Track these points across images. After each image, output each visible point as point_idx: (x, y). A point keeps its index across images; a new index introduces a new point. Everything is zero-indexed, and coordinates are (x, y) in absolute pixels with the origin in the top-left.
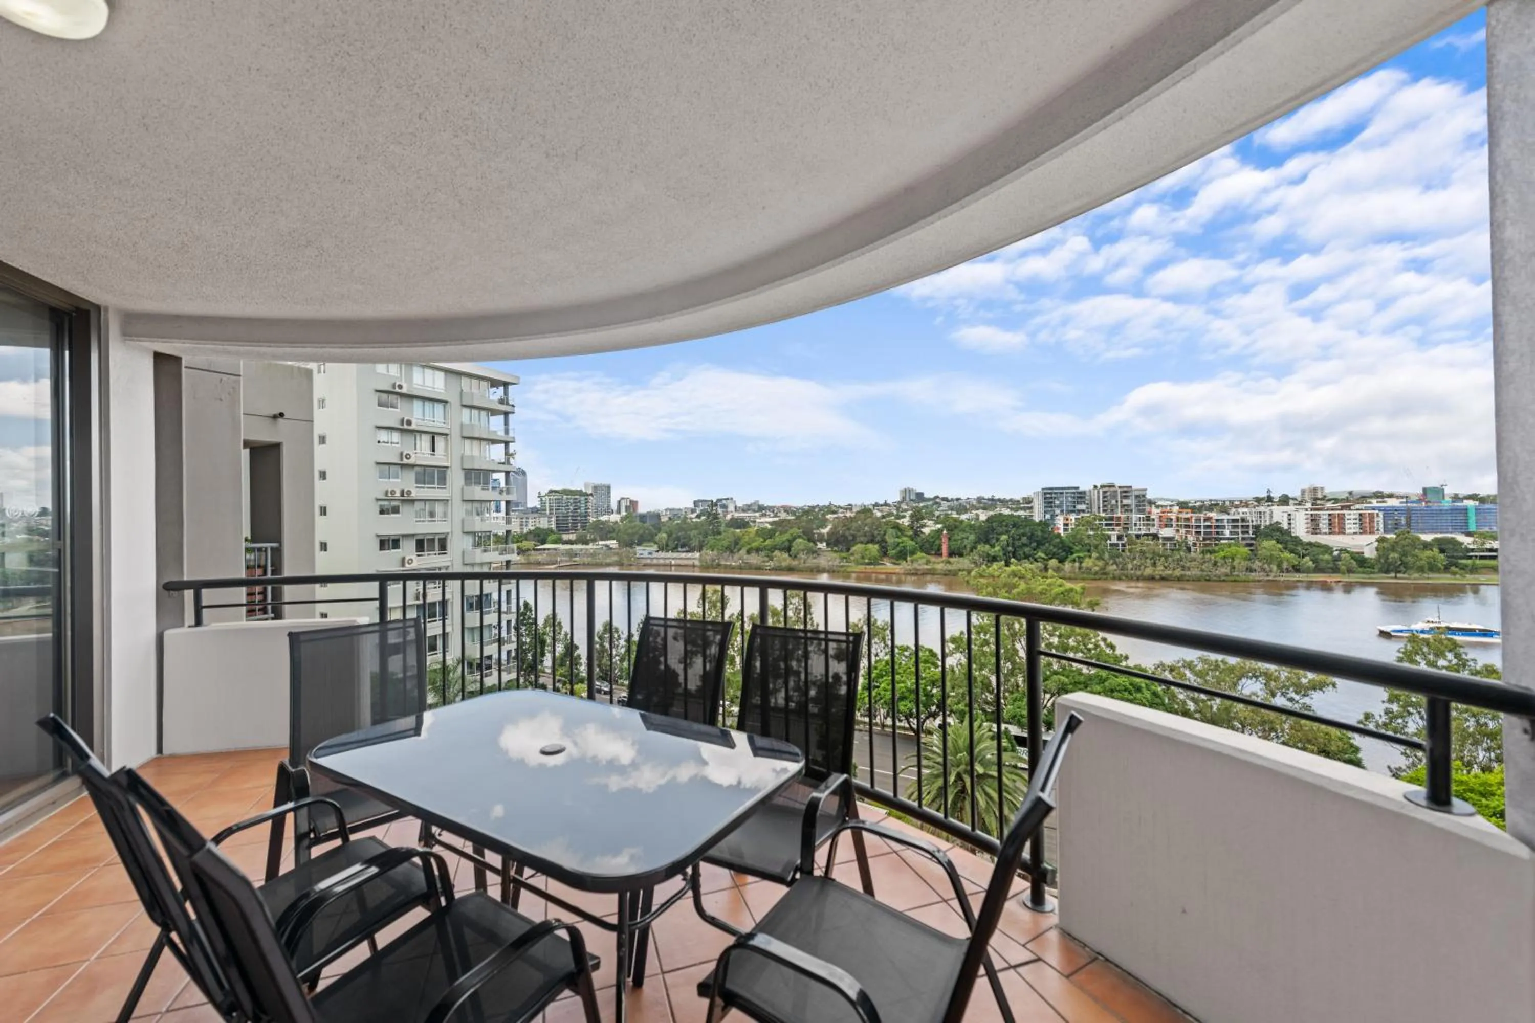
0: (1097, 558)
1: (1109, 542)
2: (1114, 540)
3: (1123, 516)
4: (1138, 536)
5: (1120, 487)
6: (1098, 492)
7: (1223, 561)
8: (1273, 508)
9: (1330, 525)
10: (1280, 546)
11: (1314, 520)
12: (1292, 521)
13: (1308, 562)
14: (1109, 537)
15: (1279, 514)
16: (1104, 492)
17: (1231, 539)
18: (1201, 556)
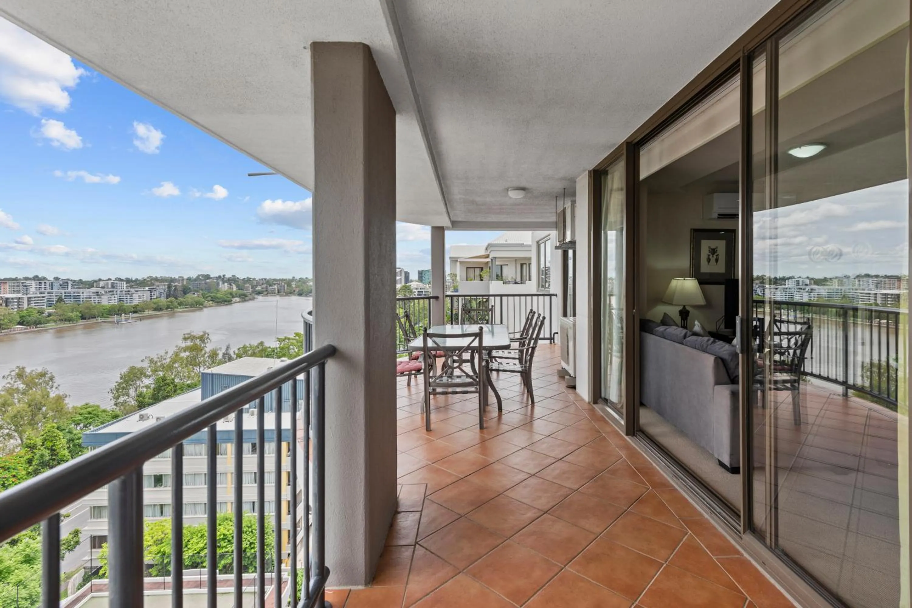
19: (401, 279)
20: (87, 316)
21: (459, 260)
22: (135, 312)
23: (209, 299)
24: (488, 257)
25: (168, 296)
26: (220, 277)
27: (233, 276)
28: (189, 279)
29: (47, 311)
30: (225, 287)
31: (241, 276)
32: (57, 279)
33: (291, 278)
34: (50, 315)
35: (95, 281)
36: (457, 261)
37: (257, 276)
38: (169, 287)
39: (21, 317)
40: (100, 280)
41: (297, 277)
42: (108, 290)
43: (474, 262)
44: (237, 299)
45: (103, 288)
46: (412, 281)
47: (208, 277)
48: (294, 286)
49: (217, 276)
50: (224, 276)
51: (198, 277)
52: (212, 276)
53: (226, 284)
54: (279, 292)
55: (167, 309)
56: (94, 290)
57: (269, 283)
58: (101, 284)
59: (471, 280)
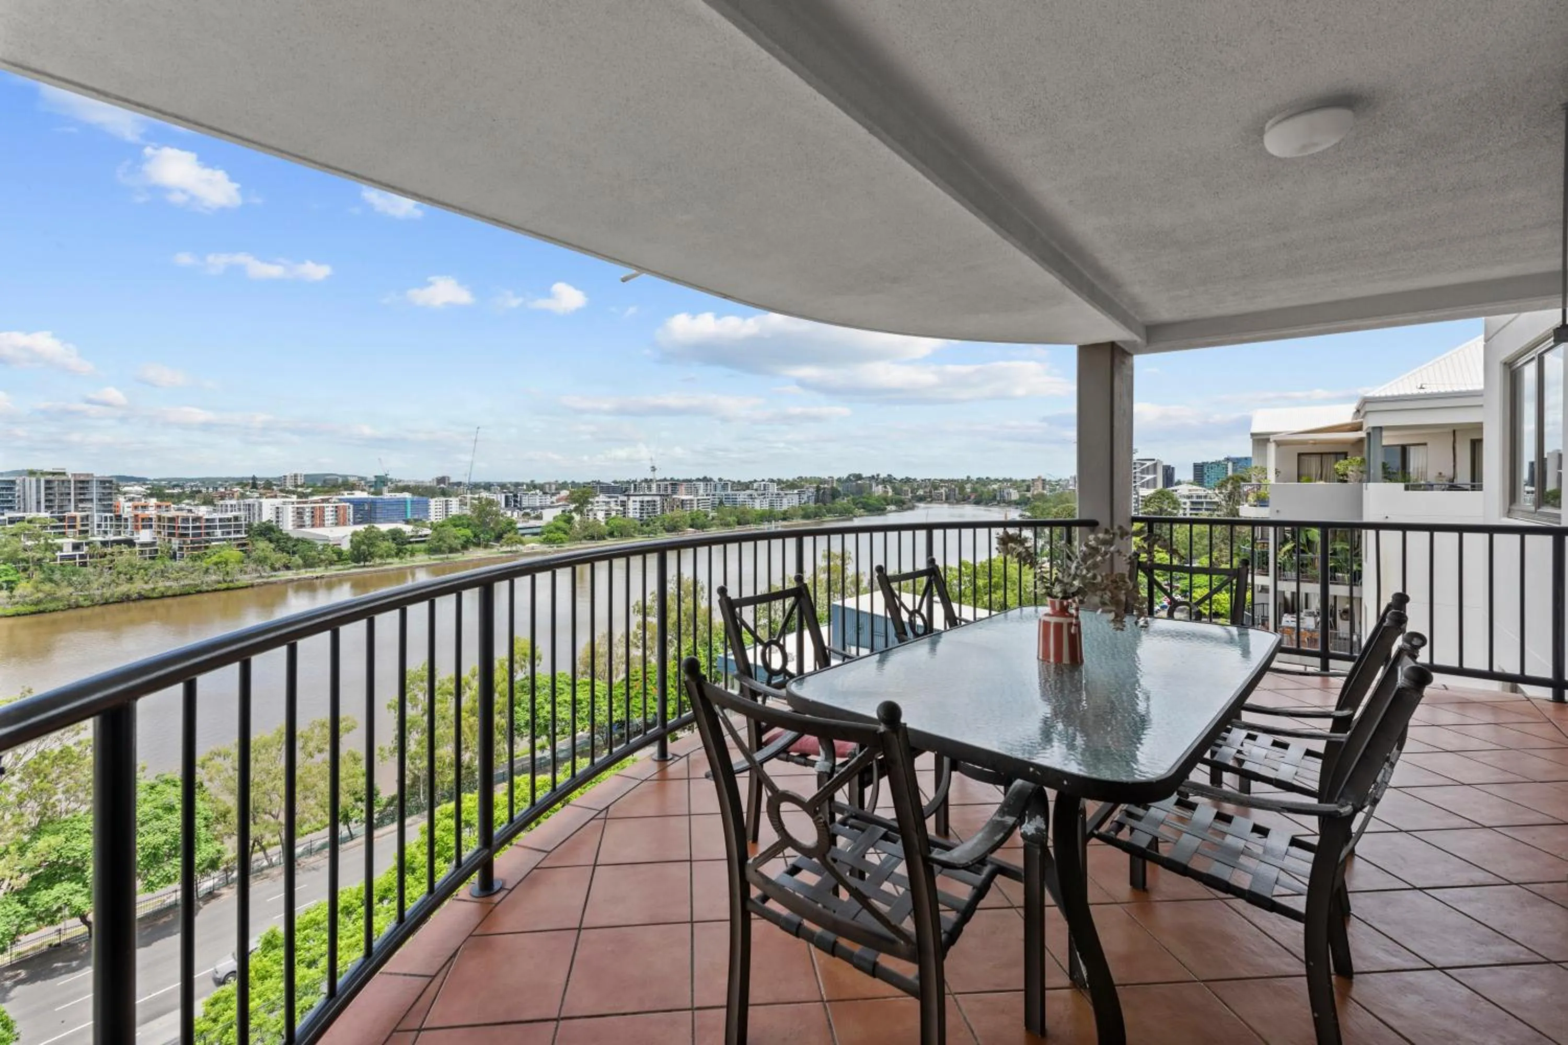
0: (43, 582)
1: (58, 554)
2: (68, 551)
3: (79, 515)
4: (104, 544)
5: (74, 475)
6: (38, 481)
7: (215, 567)
8: (261, 500)
9: (313, 517)
10: (272, 546)
11: (300, 514)
12: (280, 515)
13: (297, 559)
14: (60, 549)
15: (267, 509)
16: (47, 482)
17: (224, 540)
18: (190, 564)
19: (1155, 479)
20: (742, 521)
21: (1272, 438)
22: (784, 519)
23: (860, 505)
24: (1358, 428)
25: (816, 501)
26: (873, 477)
27: (889, 475)
28: (839, 480)
29: (711, 515)
30: (878, 490)
31: (899, 475)
32: (720, 480)
33: (965, 478)
34: (713, 518)
35: (751, 482)
36: (1268, 440)
37: (919, 475)
38: (818, 489)
39: (692, 519)
40: (755, 481)
41: (974, 477)
42: (760, 492)
43: (1316, 443)
44: (893, 507)
45: (756, 490)
46: (1179, 483)
47: (859, 477)
48: (969, 490)
49: (870, 475)
50: (878, 475)
51: (848, 477)
52: (864, 476)
53: (880, 487)
54: (947, 499)
55: (815, 517)
56: (748, 492)
57: (935, 485)
58: (755, 485)
59: (1310, 480)
